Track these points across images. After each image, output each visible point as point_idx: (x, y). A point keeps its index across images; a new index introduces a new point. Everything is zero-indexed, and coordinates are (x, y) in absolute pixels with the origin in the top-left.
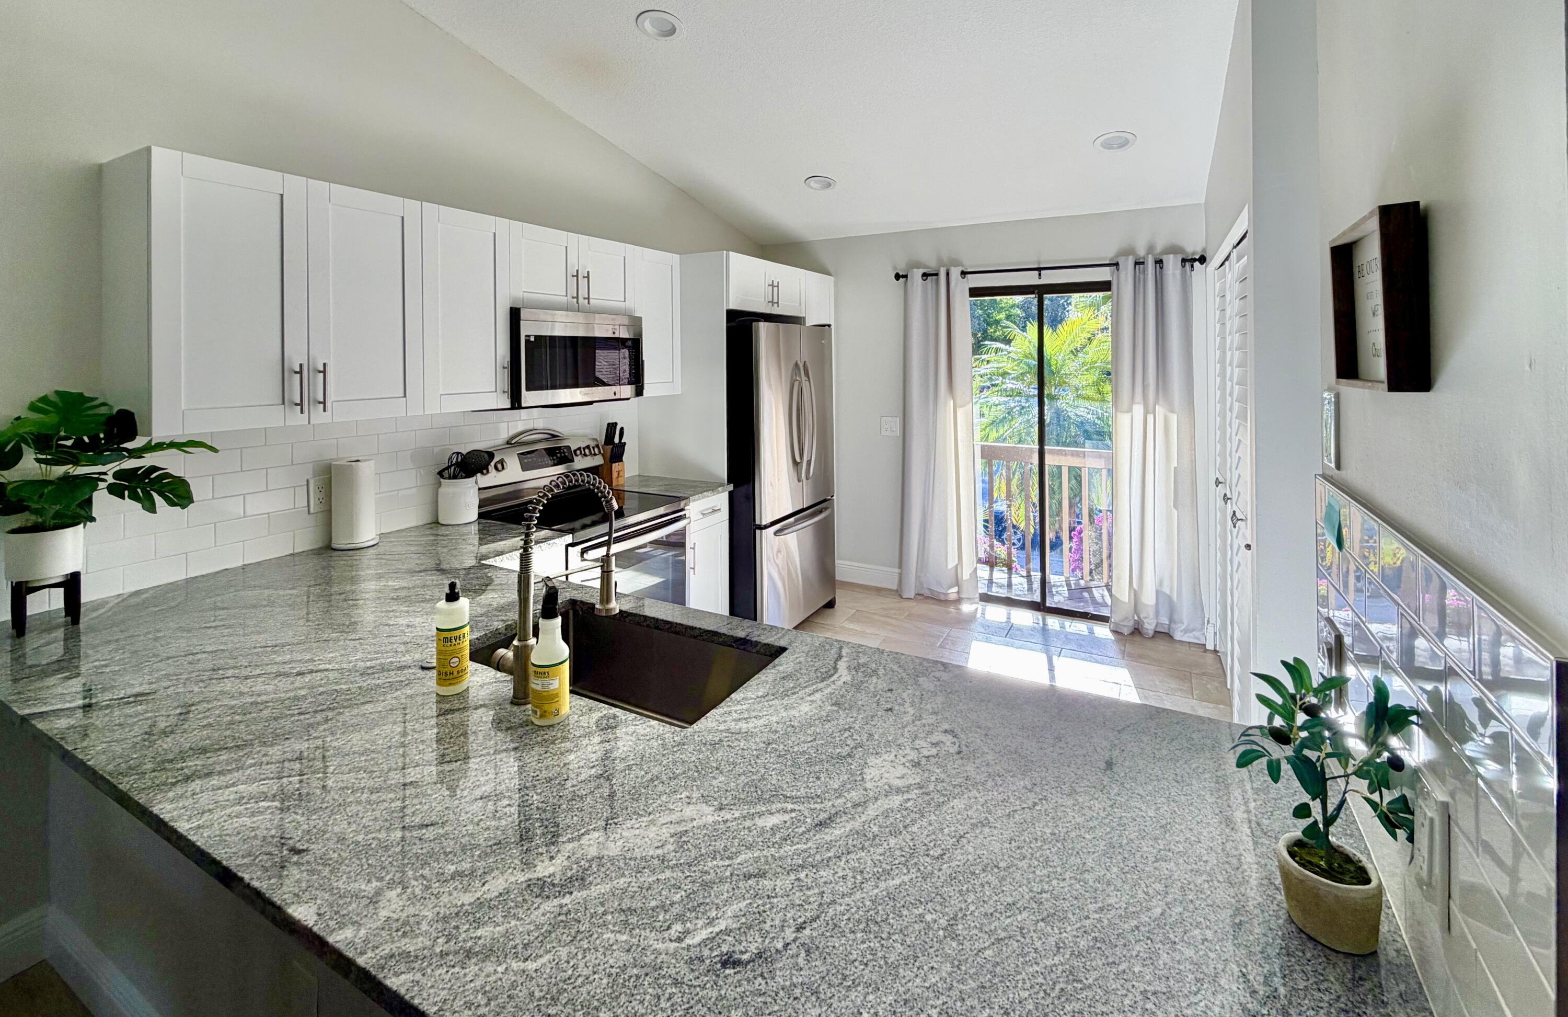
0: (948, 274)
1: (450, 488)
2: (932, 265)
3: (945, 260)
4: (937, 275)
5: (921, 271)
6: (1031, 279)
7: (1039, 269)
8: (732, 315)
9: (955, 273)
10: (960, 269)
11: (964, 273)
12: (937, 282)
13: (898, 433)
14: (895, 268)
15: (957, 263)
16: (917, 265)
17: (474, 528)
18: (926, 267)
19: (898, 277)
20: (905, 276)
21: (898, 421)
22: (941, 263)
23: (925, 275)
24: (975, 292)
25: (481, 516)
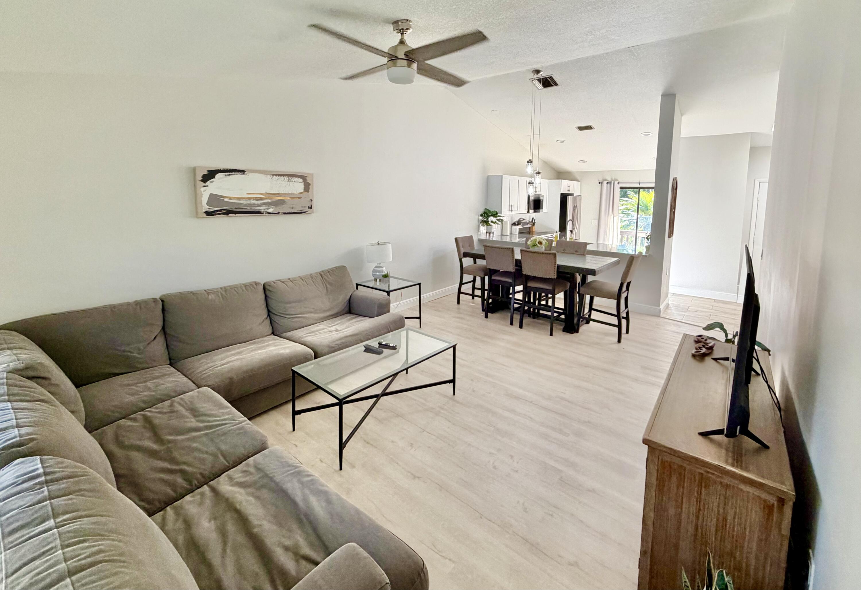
0: (614, 183)
1: (514, 227)
2: (609, 180)
3: (613, 179)
4: (611, 183)
5: (607, 182)
6: (637, 185)
7: (639, 183)
8: (562, 194)
9: (616, 183)
10: (617, 182)
11: (618, 183)
12: (611, 185)
13: (597, 224)
14: (599, 180)
15: (617, 180)
16: (606, 180)
17: (518, 235)
18: (608, 181)
19: (599, 183)
20: (602, 183)
21: (597, 221)
22: (612, 180)
23: (607, 183)
24: (621, 188)
25: (519, 233)
